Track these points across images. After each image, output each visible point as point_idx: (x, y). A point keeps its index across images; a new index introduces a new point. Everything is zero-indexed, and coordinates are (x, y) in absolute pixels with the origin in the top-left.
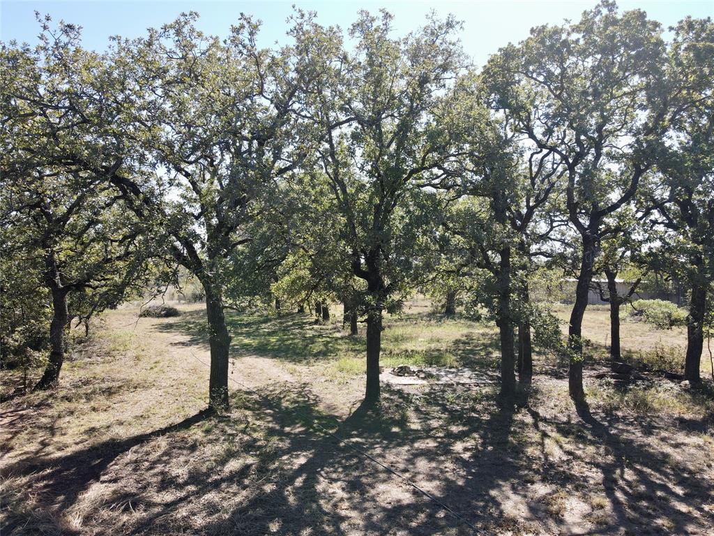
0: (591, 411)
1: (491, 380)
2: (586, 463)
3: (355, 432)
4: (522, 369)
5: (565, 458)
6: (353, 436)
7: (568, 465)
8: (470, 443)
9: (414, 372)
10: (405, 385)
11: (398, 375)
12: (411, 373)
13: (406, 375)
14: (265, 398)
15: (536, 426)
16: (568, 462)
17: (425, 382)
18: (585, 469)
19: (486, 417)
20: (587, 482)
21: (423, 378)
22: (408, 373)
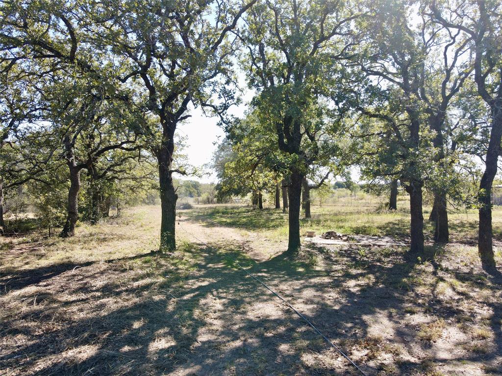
0: (497, 266)
1: (406, 244)
2: (478, 303)
3: (265, 270)
4: (438, 237)
5: (457, 297)
6: (261, 272)
7: (458, 302)
8: (363, 282)
9: (339, 236)
10: (329, 244)
11: (325, 238)
12: (337, 237)
13: (332, 238)
14: (210, 248)
15: (434, 273)
16: (458, 301)
17: (346, 243)
18: (476, 307)
19: (390, 266)
20: (474, 317)
21: (345, 241)
22: (334, 237)
